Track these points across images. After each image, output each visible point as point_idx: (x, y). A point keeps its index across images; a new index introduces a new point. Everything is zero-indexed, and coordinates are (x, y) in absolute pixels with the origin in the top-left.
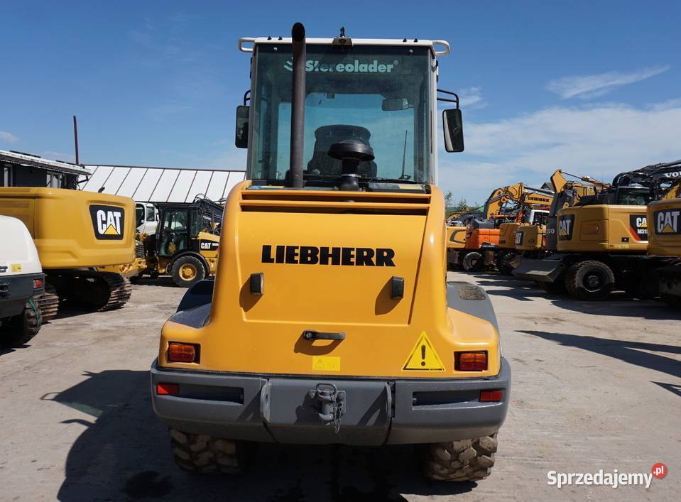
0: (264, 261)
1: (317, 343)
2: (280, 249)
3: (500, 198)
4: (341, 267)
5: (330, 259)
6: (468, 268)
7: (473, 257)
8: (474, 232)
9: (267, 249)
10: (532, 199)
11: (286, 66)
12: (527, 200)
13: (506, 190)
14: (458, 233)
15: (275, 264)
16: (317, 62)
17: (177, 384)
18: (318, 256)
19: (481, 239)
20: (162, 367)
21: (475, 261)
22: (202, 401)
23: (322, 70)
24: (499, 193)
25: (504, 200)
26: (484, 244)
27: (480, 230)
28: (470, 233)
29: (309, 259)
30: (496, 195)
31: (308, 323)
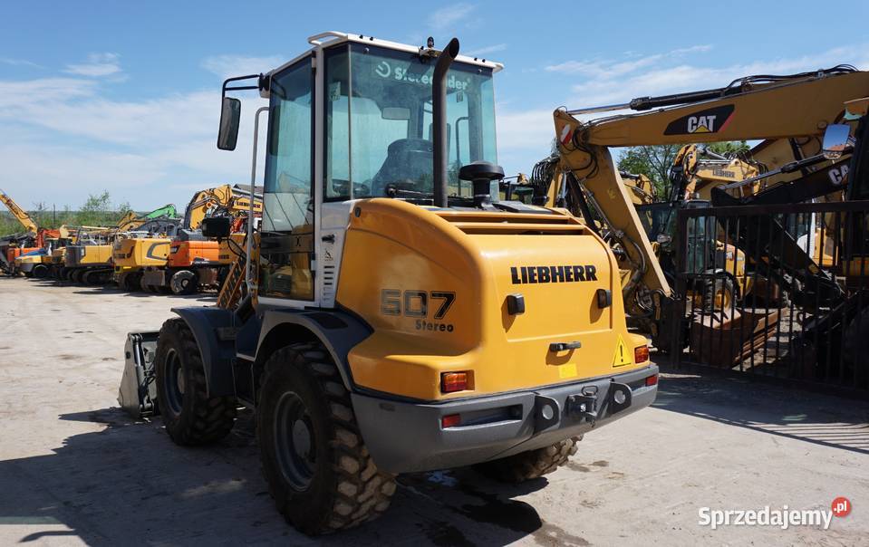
0: (514, 282)
1: (561, 354)
2: (523, 269)
3: (205, 203)
4: (565, 283)
5: (558, 277)
6: (178, 290)
7: (183, 277)
8: (183, 245)
9: (514, 270)
10: (241, 204)
11: (377, 71)
12: (235, 206)
13: (212, 192)
14: (156, 247)
15: (522, 285)
16: (405, 71)
17: (458, 414)
18: (550, 275)
19: (193, 254)
20: (436, 401)
21: (187, 282)
22: (488, 425)
23: (410, 79)
24: (204, 196)
25: (209, 205)
26: (196, 259)
27: (191, 242)
28: (176, 246)
29: (544, 278)
30: (199, 199)
31: (552, 336)
